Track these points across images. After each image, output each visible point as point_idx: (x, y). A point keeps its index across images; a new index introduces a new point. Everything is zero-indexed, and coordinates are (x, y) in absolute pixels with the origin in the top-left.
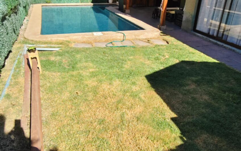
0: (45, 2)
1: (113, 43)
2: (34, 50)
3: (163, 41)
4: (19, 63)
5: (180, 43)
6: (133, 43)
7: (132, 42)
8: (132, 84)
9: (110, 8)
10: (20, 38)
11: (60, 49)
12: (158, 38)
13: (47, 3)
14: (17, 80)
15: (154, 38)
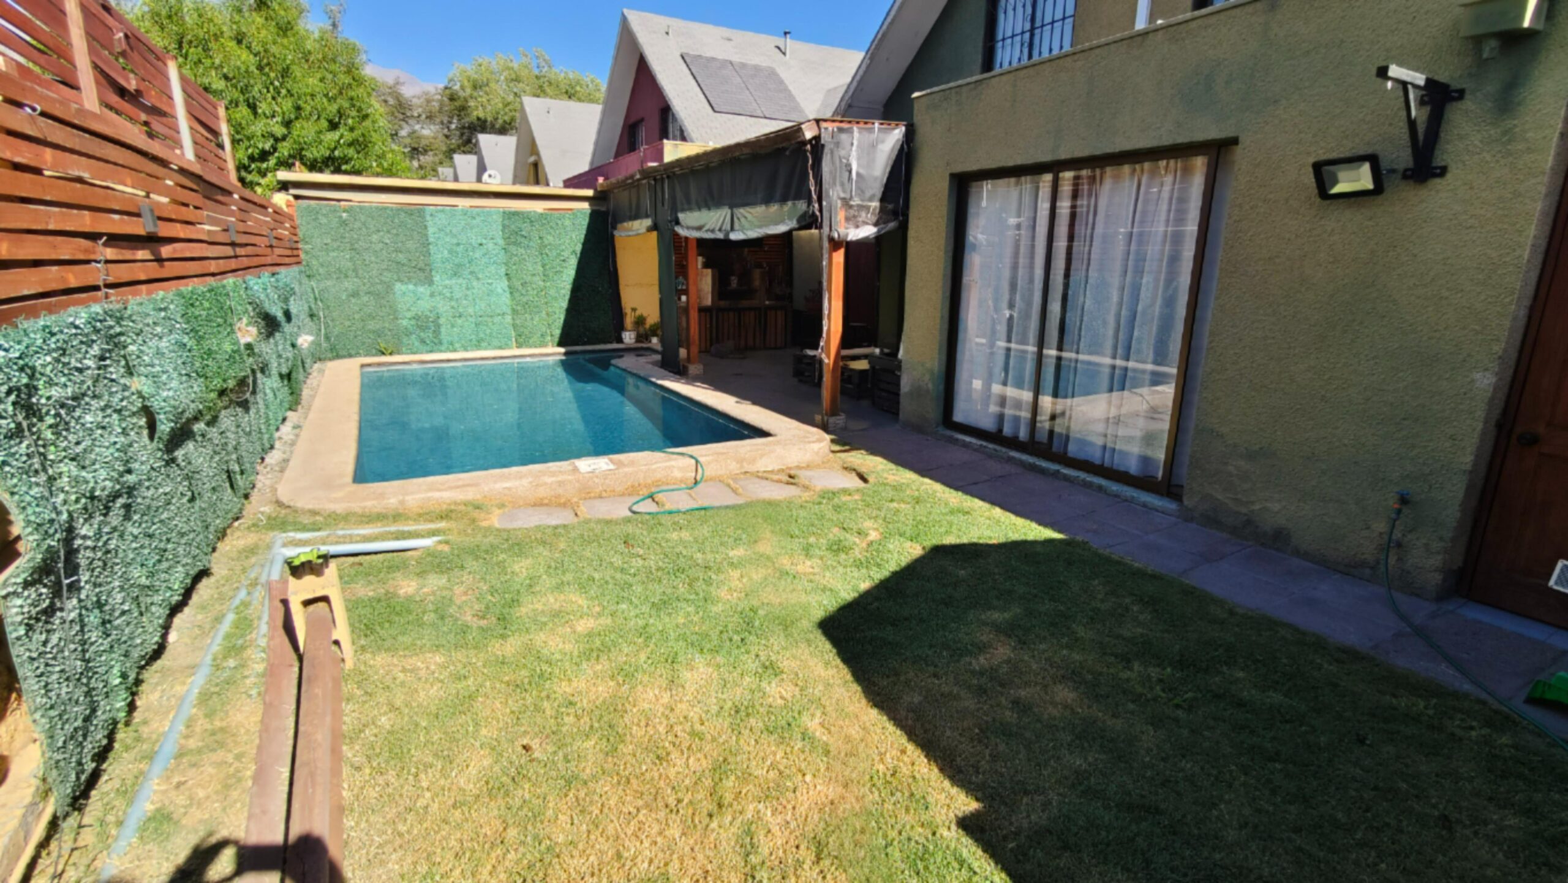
0: (374, 351)
1: (659, 497)
2: (322, 564)
3: (846, 473)
4: (244, 624)
5: (908, 476)
6: (735, 491)
7: (729, 485)
8: (760, 670)
9: (627, 362)
10: (258, 507)
11: (440, 542)
12: (824, 464)
13: (383, 354)
14: (222, 720)
15: (808, 467)
